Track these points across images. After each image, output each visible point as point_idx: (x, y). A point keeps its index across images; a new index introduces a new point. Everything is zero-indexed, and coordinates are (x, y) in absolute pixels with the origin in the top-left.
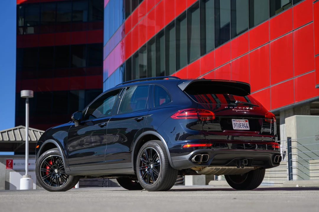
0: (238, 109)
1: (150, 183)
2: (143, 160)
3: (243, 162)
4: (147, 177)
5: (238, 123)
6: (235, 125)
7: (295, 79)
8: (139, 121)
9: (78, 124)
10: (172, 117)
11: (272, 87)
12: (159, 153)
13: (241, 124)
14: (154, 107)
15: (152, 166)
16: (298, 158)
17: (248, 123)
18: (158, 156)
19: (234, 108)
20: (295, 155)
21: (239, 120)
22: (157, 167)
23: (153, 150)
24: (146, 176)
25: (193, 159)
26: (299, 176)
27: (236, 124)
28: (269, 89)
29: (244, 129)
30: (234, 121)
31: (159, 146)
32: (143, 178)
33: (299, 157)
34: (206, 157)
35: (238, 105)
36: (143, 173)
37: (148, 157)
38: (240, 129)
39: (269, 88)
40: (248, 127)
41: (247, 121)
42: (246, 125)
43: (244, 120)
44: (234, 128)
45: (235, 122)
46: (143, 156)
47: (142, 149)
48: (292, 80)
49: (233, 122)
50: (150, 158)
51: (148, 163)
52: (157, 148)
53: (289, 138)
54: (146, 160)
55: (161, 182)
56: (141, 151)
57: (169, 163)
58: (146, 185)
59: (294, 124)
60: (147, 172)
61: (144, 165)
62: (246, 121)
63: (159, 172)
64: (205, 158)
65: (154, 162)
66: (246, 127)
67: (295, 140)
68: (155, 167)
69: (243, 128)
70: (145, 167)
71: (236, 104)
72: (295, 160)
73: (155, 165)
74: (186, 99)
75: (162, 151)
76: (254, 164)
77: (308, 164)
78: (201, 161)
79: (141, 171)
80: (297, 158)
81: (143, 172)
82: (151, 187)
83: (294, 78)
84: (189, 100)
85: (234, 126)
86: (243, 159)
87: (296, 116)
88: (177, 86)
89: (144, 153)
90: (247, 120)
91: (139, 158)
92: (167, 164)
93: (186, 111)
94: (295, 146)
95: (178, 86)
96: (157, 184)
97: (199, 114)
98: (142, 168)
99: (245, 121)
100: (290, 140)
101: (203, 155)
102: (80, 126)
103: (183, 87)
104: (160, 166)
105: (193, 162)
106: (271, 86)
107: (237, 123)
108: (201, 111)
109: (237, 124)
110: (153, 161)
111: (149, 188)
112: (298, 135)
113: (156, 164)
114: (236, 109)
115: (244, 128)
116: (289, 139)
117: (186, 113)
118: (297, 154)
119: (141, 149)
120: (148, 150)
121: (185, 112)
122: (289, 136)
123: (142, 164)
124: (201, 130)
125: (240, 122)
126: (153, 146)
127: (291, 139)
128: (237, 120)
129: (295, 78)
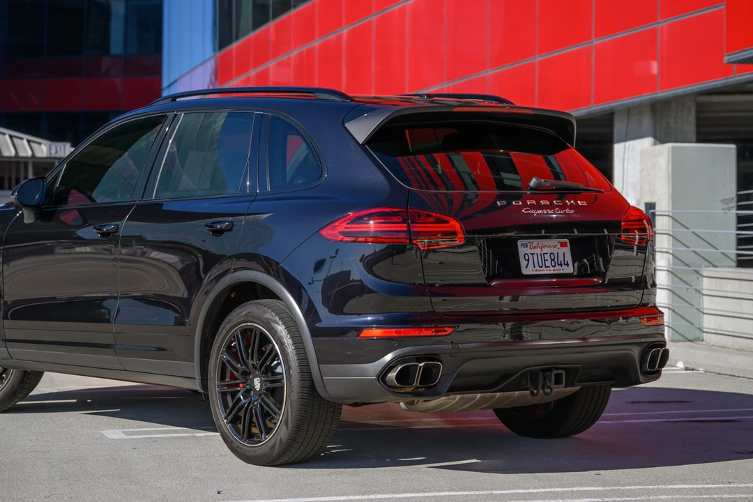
0: (539, 207)
1: (251, 436)
2: (228, 361)
3: (550, 381)
4: (242, 414)
5: (538, 251)
6: (528, 260)
7: (662, 28)
8: (219, 233)
9: (32, 216)
10: (324, 232)
11: (597, 46)
12: (282, 345)
13: (547, 257)
14: (269, 189)
15: (257, 383)
16: (673, 260)
17: (567, 250)
18: (277, 355)
19: (525, 205)
20: (666, 254)
21: (540, 241)
22: (274, 391)
23: (262, 334)
24: (238, 412)
25: (392, 375)
26: (673, 311)
27: (531, 256)
28: (589, 50)
29: (556, 272)
30: (526, 246)
31: (281, 323)
32: (230, 417)
33: (676, 260)
34: (434, 370)
35: (539, 192)
36: (231, 404)
37: (248, 354)
38: (545, 271)
39: (590, 47)
40: (568, 265)
41: (566, 243)
42: (561, 258)
43: (555, 242)
44: (525, 271)
45: (528, 250)
46: (229, 348)
47: (228, 327)
48: (654, 30)
49: (522, 251)
50: (252, 359)
51: (246, 374)
52: (276, 332)
53: (648, 207)
54: (238, 362)
55: (284, 440)
56: (224, 332)
57: (312, 381)
58: (238, 444)
59: (664, 167)
60: (243, 401)
61: (233, 377)
62: (563, 245)
63: (280, 409)
64: (428, 375)
65: (266, 373)
66: (561, 265)
67: (666, 213)
68: (267, 389)
69: (551, 268)
70: (237, 385)
71: (532, 189)
72: (666, 269)
73: (269, 385)
74: (371, 175)
75: (290, 341)
76: (583, 378)
77: (701, 277)
78: (416, 383)
79: (224, 395)
80: (671, 262)
81: (229, 398)
82: (255, 451)
83: (660, 25)
84: (381, 177)
85: (523, 263)
86: (550, 370)
87: (673, 147)
88: (344, 125)
89: (234, 337)
90: (566, 240)
91: (218, 354)
92: (307, 384)
93: (371, 216)
94: (667, 228)
95: (347, 125)
96: (274, 447)
97: (413, 229)
98: (229, 386)
99: (559, 246)
100: (652, 211)
101: (421, 365)
102: (39, 221)
103: (361, 130)
104: (283, 387)
105: (390, 387)
106: (596, 42)
107: (533, 254)
108: (419, 215)
109: (535, 256)
110: (263, 369)
111: (247, 453)
112: (675, 198)
113: (273, 382)
114: (532, 206)
115: (558, 267)
116: (650, 208)
117: (371, 222)
118: (671, 251)
119: (223, 325)
120: (246, 333)
121: (369, 220)
122: (649, 200)
123: (228, 374)
124: (421, 282)
125: (545, 250)
126: (263, 322)
127: (654, 208)
128: (535, 242)
129: (662, 24)
